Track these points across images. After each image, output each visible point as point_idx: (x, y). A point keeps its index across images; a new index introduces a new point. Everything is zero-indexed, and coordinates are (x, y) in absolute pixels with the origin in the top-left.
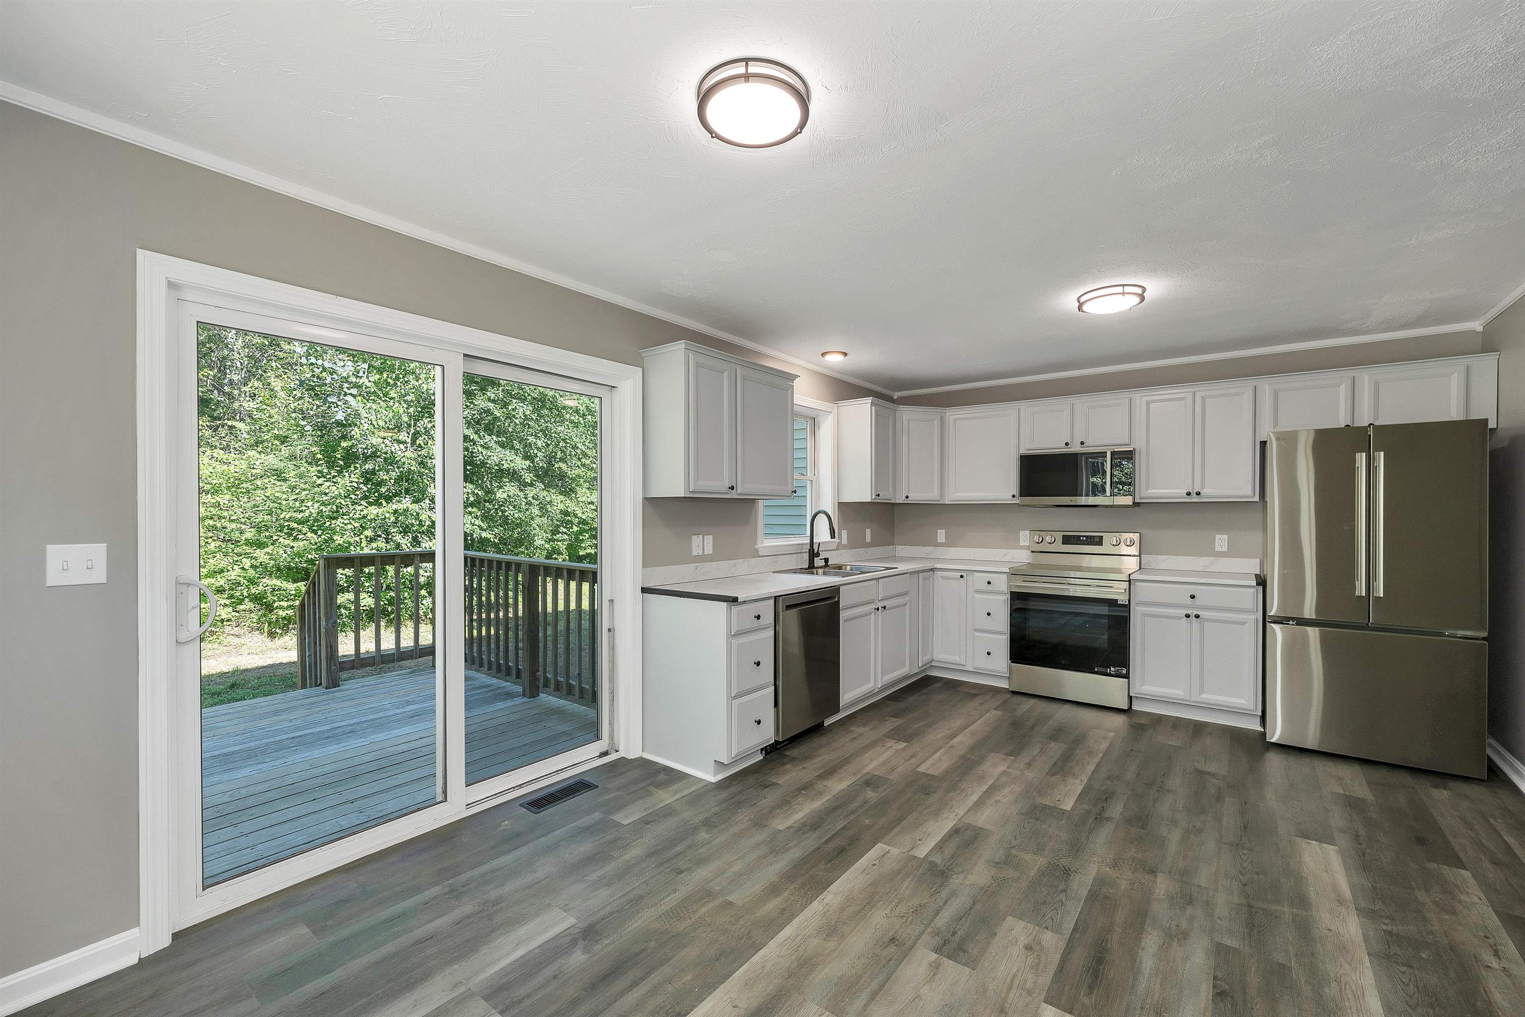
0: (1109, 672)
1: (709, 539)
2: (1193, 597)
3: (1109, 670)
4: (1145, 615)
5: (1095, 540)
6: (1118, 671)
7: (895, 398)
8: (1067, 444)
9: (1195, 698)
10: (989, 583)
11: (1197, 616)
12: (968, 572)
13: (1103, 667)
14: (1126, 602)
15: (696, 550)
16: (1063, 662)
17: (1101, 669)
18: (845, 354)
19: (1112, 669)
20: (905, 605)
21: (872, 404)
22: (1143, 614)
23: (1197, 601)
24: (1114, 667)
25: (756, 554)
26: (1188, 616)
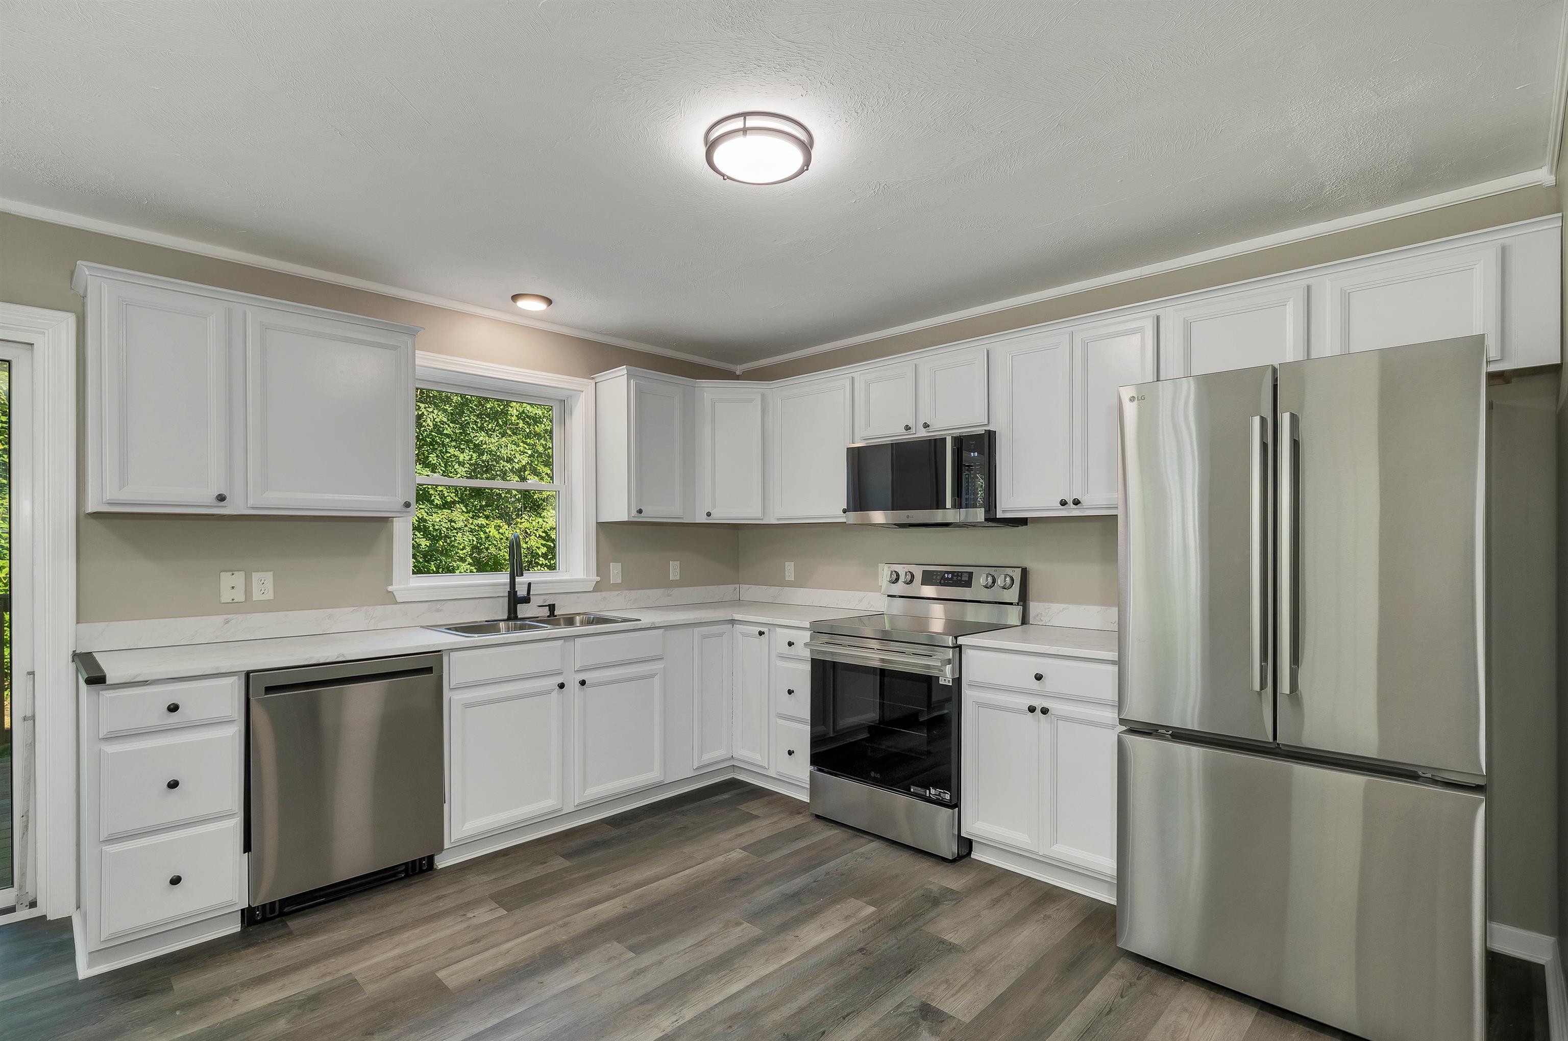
0: (928, 795)
1: (268, 577)
2: (1039, 677)
3: (928, 791)
4: (981, 705)
5: (963, 579)
6: (939, 795)
7: (738, 373)
8: (908, 428)
9: (1045, 849)
10: (790, 644)
11: (1045, 711)
12: (771, 627)
13: (922, 787)
14: (949, 681)
15: (226, 596)
16: (873, 774)
17: (920, 791)
18: (549, 302)
19: (933, 791)
20: (652, 676)
21: (630, 376)
22: (977, 703)
23: (1049, 684)
24: (935, 788)
25: (390, 599)
26: (1032, 709)
